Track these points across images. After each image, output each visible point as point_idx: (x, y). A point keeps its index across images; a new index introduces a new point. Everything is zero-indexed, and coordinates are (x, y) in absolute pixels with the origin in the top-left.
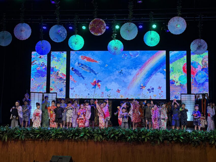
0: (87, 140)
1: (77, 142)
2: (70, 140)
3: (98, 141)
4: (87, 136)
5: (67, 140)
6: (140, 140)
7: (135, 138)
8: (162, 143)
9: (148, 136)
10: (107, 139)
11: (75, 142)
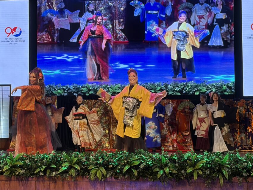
0: (75, 178)
1: (55, 183)
2: (41, 179)
3: (96, 179)
4: (76, 169)
5: (34, 179)
6: (183, 176)
7: (174, 172)
8: (228, 181)
9: (199, 169)
10: (116, 176)
11: (51, 182)
